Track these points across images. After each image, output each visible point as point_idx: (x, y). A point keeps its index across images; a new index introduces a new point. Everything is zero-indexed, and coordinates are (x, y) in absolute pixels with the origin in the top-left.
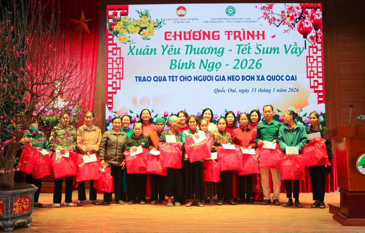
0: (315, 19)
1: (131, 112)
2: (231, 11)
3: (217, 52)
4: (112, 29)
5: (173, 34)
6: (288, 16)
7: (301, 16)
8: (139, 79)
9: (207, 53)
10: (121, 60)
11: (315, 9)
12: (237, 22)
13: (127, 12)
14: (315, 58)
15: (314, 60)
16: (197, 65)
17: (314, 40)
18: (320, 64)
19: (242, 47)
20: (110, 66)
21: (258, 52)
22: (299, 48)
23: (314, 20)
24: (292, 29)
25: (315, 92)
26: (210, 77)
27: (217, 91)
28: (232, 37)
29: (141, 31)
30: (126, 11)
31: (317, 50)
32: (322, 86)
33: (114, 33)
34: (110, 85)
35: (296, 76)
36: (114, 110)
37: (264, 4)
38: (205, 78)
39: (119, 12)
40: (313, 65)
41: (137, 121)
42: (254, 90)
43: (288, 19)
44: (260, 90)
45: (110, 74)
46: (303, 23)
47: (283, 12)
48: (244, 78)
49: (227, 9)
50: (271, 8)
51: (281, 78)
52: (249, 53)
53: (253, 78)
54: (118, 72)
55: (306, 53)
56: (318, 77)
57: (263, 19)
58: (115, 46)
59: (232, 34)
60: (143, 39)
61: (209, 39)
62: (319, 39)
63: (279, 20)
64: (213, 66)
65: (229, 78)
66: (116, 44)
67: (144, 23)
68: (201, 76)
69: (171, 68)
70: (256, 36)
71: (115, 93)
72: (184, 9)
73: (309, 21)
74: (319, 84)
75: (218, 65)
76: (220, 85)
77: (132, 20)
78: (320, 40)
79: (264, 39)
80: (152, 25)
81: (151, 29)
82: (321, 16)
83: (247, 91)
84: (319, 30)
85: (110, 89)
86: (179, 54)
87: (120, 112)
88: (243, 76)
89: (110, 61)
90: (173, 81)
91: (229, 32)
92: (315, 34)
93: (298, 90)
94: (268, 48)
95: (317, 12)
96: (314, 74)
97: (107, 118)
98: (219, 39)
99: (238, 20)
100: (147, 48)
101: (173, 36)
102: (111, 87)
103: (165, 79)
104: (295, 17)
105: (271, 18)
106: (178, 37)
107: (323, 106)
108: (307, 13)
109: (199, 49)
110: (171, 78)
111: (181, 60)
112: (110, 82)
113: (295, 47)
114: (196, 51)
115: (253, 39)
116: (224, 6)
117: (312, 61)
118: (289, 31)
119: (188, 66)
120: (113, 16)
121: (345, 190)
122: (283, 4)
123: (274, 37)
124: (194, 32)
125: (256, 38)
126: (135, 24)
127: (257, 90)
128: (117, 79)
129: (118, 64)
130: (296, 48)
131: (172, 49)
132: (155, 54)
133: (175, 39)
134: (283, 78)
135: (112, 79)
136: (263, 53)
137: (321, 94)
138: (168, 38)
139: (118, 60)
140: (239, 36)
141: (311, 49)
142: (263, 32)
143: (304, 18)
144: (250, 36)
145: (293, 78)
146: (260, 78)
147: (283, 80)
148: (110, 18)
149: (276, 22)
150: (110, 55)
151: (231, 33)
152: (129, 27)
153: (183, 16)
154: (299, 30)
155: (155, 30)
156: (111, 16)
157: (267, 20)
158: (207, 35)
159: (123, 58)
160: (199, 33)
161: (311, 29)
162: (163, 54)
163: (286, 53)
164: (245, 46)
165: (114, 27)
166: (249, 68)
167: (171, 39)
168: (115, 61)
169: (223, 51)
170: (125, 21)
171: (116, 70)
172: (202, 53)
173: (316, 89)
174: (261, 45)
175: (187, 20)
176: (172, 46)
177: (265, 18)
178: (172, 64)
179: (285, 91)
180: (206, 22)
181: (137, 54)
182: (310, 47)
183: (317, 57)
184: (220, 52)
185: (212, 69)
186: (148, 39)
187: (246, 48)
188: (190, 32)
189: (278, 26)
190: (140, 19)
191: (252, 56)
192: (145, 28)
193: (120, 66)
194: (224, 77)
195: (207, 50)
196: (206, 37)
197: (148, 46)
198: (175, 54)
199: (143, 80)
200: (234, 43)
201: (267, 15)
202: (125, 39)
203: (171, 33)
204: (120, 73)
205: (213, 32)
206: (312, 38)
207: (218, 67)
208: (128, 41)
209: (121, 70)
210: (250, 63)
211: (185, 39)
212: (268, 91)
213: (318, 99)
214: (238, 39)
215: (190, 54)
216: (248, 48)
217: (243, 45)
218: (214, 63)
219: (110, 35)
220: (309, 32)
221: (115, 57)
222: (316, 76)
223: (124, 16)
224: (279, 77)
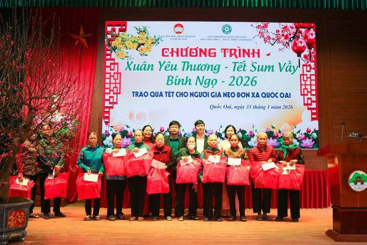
0: (309, 38)
1: (128, 127)
2: (227, 29)
3: (213, 68)
4: (110, 45)
5: (170, 50)
6: (283, 35)
7: (295, 35)
8: (136, 94)
10: (119, 75)
11: (309, 29)
12: (233, 40)
13: (126, 28)
14: (309, 76)
15: (307, 78)
16: (193, 81)
17: (307, 59)
18: (313, 82)
19: (237, 65)
20: (107, 81)
21: (253, 69)
22: (294, 67)
23: (308, 40)
24: (287, 47)
25: (309, 109)
26: (206, 93)
27: (213, 107)
28: (228, 54)
29: (138, 47)
30: (124, 27)
31: (311, 68)
32: (315, 103)
33: (112, 48)
34: (107, 100)
35: (290, 93)
36: (110, 124)
37: (260, 23)
38: (201, 95)
39: (117, 28)
40: (307, 83)
42: (249, 107)
43: (283, 38)
44: (255, 107)
45: (107, 88)
46: (297, 42)
47: (278, 31)
48: (239, 95)
49: (224, 27)
50: (267, 27)
51: (275, 95)
52: (244, 70)
53: (248, 95)
54: (115, 87)
56: (312, 95)
57: (258, 38)
58: (112, 62)
60: (141, 55)
61: (206, 56)
62: (313, 57)
63: (273, 39)
64: (209, 82)
65: (225, 95)
66: (114, 60)
67: (142, 39)
68: (197, 92)
69: (167, 84)
70: (251, 54)
71: (112, 107)
72: (182, 26)
73: (303, 40)
74: (312, 102)
75: (214, 81)
76: (216, 101)
77: (130, 36)
78: (314, 59)
79: (259, 56)
80: (150, 42)
81: (149, 45)
82: (314, 36)
83: (242, 107)
84: (313, 49)
85: (107, 104)
86: (175, 70)
87: (116, 126)
88: (238, 93)
89: (107, 76)
90: (169, 96)
91: (225, 50)
92: (308, 53)
93: (292, 107)
94: (263, 66)
95: (310, 32)
96: (308, 92)
97: (103, 132)
98: (215, 56)
99: (234, 38)
100: (145, 64)
101: (170, 53)
102: (108, 102)
103: (161, 95)
104: (289, 36)
105: (266, 36)
106: (175, 54)
107: (316, 123)
108: (301, 32)
109: (195, 65)
110: (168, 94)
111: (177, 76)
112: (107, 97)
113: (290, 65)
114: (193, 68)
115: (249, 56)
116: (221, 24)
117: (305, 79)
118: (283, 50)
119: (184, 82)
120: (111, 31)
121: (338, 207)
122: (278, 24)
123: (268, 55)
124: (191, 49)
125: (251, 56)
126: (133, 40)
127: (252, 107)
128: (114, 93)
129: (116, 79)
130: (291, 67)
131: (169, 65)
132: (152, 70)
133: (172, 56)
135: (109, 93)
136: (258, 71)
137: (314, 111)
138: (165, 54)
139: (116, 75)
140: (235, 53)
141: (305, 67)
142: (259, 50)
143: (299, 37)
144: (245, 54)
145: (287, 96)
146: (255, 95)
147: (277, 97)
148: (108, 34)
149: (271, 40)
150: (108, 70)
151: (227, 51)
152: (127, 43)
153: (180, 33)
154: (293, 49)
155: (152, 47)
156: (109, 32)
157: (262, 39)
158: (203, 52)
159: (120, 73)
160: (196, 49)
161: (305, 48)
162: (160, 70)
163: (281, 70)
164: (241, 64)
165: (113, 42)
166: (245, 85)
167: (168, 56)
168: (112, 76)
169: (219, 68)
170: (123, 37)
171: (114, 85)
172: (198, 70)
173: (309, 107)
174: (256, 63)
175: (184, 38)
176: (169, 62)
177: (261, 37)
178: (168, 80)
179: (279, 108)
180: (203, 39)
181: (134, 70)
182: (303, 65)
183: (311, 75)
184: (216, 69)
185: (208, 86)
186: (146, 55)
187: (242, 66)
188: (187, 49)
189: (272, 45)
190: (138, 35)
191: (248, 73)
192: (143, 44)
193: (118, 81)
194: (219, 93)
195: (204, 67)
196: (202, 54)
197: (145, 62)
198: (171, 70)
199: (140, 96)
200: (230, 60)
201: (262, 34)
202: (123, 54)
203: (168, 49)
204: (117, 88)
205: (210, 50)
206: (305, 56)
207: (214, 84)
208: (126, 57)
209: (119, 85)
210: (245, 80)
211: (182, 55)
212: (263, 108)
213: (312, 116)
214: (234, 56)
215: (187, 70)
216: (243, 65)
217: (238, 63)
218: (210, 80)
219: (109, 50)
220: (303, 51)
221: (112, 72)
222: (309, 94)
223: (123, 33)
224: (274, 94)
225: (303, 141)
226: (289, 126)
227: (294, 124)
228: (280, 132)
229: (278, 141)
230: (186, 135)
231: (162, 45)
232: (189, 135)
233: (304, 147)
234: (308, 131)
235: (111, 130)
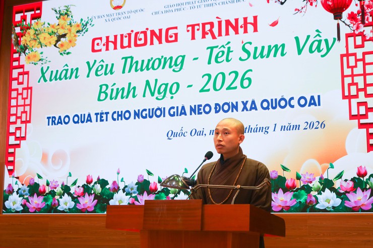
1: (39, 177)
3: (173, 63)
4: (18, 43)
5: (104, 40)
8: (54, 121)
9: (156, 67)
10: (29, 90)
12: (208, 5)
13: (40, 14)
14: (360, 56)
15: (357, 60)
16: (139, 91)
17: (356, 20)
18: (371, 69)
19: (215, 51)
20: (13, 102)
21: (245, 56)
22: (326, 41)
24: (311, 4)
25: (361, 126)
26: (161, 110)
27: (171, 135)
28: (198, 34)
29: (57, 41)
30: (38, 12)
31: (364, 40)
33: (21, 49)
34: (12, 134)
35: (319, 97)
36: (16, 174)
38: (154, 113)
39: (29, 15)
40: (356, 71)
41: (47, 192)
45: (13, 115)
48: (218, 108)
51: (289, 103)
52: (228, 60)
53: (235, 107)
54: (25, 112)
55: (339, 48)
56: (367, 96)
58: (21, 70)
59: (198, 30)
60: (61, 54)
61: (160, 42)
62: (368, 16)
64: (165, 90)
65: (193, 110)
66: (22, 67)
67: (62, 28)
68: (145, 110)
69: (99, 100)
70: (241, 27)
71: (18, 146)
74: (369, 110)
75: (175, 87)
76: (177, 123)
77: (46, 25)
78: (370, 19)
79: (256, 30)
80: (74, 30)
81: (73, 35)
85: (12, 140)
86: (112, 73)
87: (24, 176)
88: (217, 105)
89: (14, 94)
90: (102, 120)
91: (193, 26)
92: (358, 8)
93: (323, 125)
94: (263, 48)
96: (358, 90)
97: (6, 187)
98: (176, 40)
99: (210, 2)
100: (66, 68)
101: (104, 45)
102: (13, 137)
103: (89, 119)
106: (111, 45)
109: (143, 61)
110: (99, 116)
111: (115, 84)
112: (12, 129)
113: (318, 38)
114: (139, 67)
115: (237, 32)
117: (352, 63)
118: (304, 9)
119: (125, 94)
120: (21, 22)
123: (274, 24)
125: (241, 30)
126: (50, 31)
128: (22, 122)
129: (24, 99)
130: (320, 41)
131: (102, 66)
132: (76, 77)
133: (107, 49)
134: (292, 103)
135: (15, 123)
136: (255, 58)
138: (96, 48)
139: (25, 91)
140: (211, 31)
141: (351, 40)
142: (255, 18)
144: (230, 29)
145: (314, 102)
146: (248, 106)
147: (292, 107)
148: (16, 26)
150: (14, 84)
151: (196, 27)
152: (41, 37)
153: (120, 7)
154: (325, 5)
155: (78, 38)
156: (18, 22)
158: (157, 36)
159: (31, 88)
160: (145, 33)
162: (88, 76)
163: (300, 51)
164: (222, 49)
165: (22, 39)
166: (229, 88)
167: (100, 50)
168: (20, 94)
169: (182, 62)
170: (36, 28)
171: (22, 109)
172: (148, 69)
173: (363, 121)
174: (250, 43)
175: (127, 15)
178: (100, 92)
179: (297, 127)
180: (156, 13)
181: (51, 80)
182: (348, 36)
183: (364, 54)
184: (177, 63)
185: (164, 96)
186: (68, 53)
187: (223, 52)
188: (130, 35)
189: (282, 3)
190: (57, 22)
191: (235, 64)
192: (64, 36)
194: (183, 108)
195: (157, 62)
196: (155, 39)
197: (67, 65)
198: (106, 74)
199: (58, 123)
200: (203, 44)
202: (35, 56)
203: (101, 39)
205: (167, 30)
206: (352, 17)
207: (174, 91)
208: (40, 60)
209: (29, 107)
210: (229, 79)
211: (122, 47)
212: (265, 130)
213: (368, 142)
214: (209, 36)
215: (129, 72)
216: (226, 50)
217: (217, 47)
218: (167, 85)
219: (16, 52)
220: (347, 6)
221: (20, 87)
222: (362, 94)
223: (36, 21)
224: (285, 100)
225: (350, 196)
226: (317, 163)
227: (329, 159)
228: (298, 178)
229: (295, 196)
230: (126, 189)
231: (92, 33)
232: (132, 189)
233: (354, 209)
234: (359, 174)
235: (16, 184)
